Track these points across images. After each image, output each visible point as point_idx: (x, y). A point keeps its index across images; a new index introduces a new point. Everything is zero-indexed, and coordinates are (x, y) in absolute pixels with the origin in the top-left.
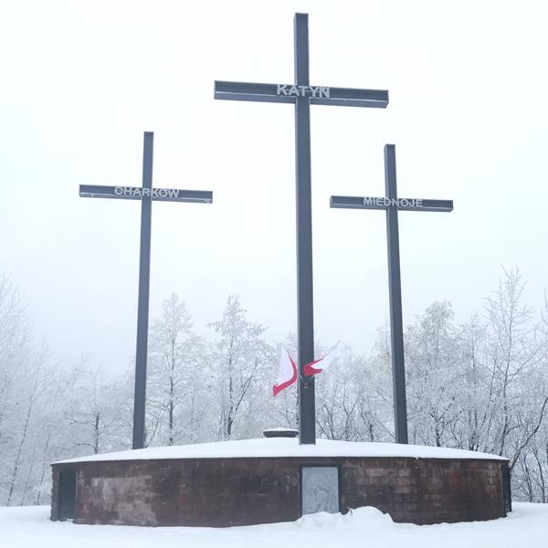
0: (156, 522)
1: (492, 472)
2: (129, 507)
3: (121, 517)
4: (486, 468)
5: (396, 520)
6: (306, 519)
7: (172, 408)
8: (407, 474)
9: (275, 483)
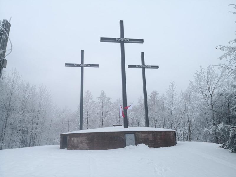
0: (89, 149)
1: (172, 134)
2: (81, 145)
3: (79, 148)
4: (171, 133)
5: (149, 147)
6: (127, 147)
7: (88, 119)
8: (152, 135)
9: (119, 138)
